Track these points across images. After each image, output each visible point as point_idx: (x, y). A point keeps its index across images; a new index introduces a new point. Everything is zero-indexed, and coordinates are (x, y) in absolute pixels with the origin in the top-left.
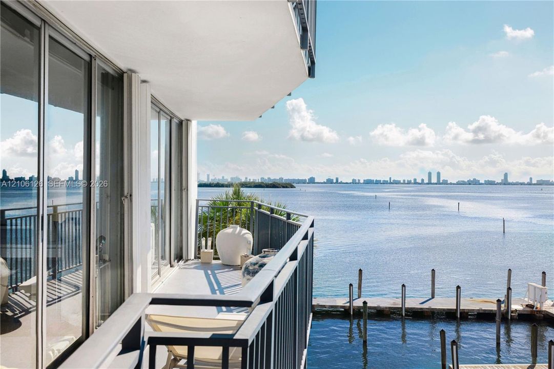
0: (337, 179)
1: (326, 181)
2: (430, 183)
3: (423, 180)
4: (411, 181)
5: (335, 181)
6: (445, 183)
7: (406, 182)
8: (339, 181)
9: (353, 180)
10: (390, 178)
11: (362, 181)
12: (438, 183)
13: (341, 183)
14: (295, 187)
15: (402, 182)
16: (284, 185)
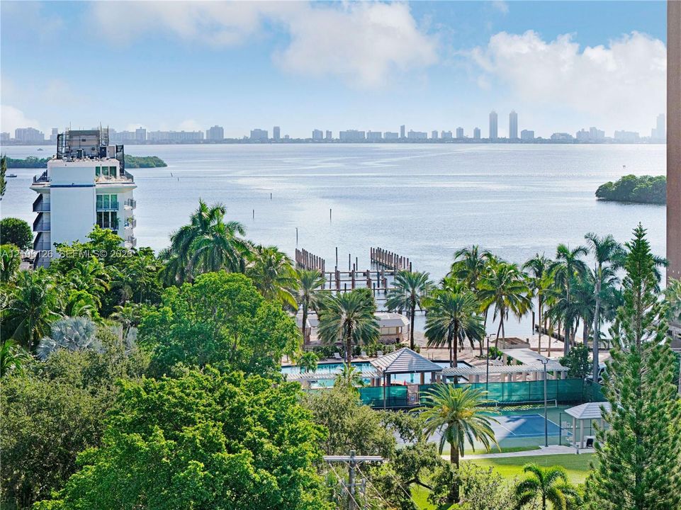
0: (277, 130)
1: (249, 136)
2: (493, 139)
3: (477, 132)
4: (450, 133)
5: (271, 136)
6: (529, 138)
7: (440, 136)
8: (282, 136)
9: (316, 133)
10: (403, 128)
11: (336, 136)
12: (513, 140)
13: (287, 140)
14: (165, 165)
15: (430, 136)
16: (143, 162)
